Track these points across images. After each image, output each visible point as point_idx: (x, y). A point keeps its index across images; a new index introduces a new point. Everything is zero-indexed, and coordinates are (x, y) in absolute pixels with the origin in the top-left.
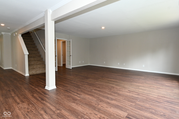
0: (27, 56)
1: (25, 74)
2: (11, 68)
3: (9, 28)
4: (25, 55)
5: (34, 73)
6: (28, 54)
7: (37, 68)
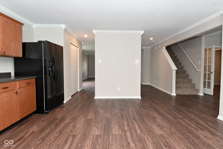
0: (175, 71)
1: (172, 93)
2: (148, 84)
3: (154, 41)
4: (173, 71)
5: (181, 93)
6: (177, 69)
7: (183, 87)
